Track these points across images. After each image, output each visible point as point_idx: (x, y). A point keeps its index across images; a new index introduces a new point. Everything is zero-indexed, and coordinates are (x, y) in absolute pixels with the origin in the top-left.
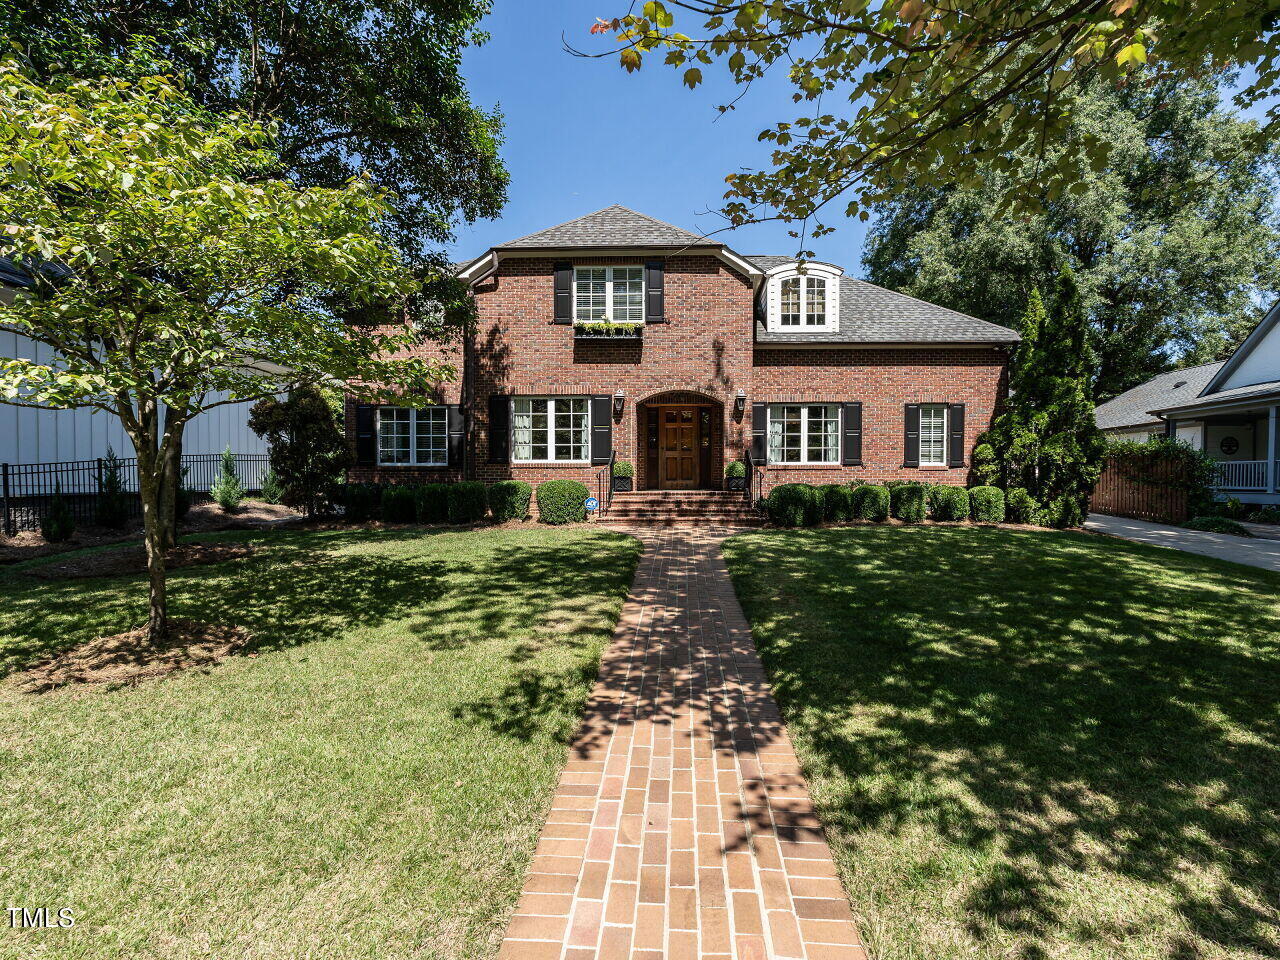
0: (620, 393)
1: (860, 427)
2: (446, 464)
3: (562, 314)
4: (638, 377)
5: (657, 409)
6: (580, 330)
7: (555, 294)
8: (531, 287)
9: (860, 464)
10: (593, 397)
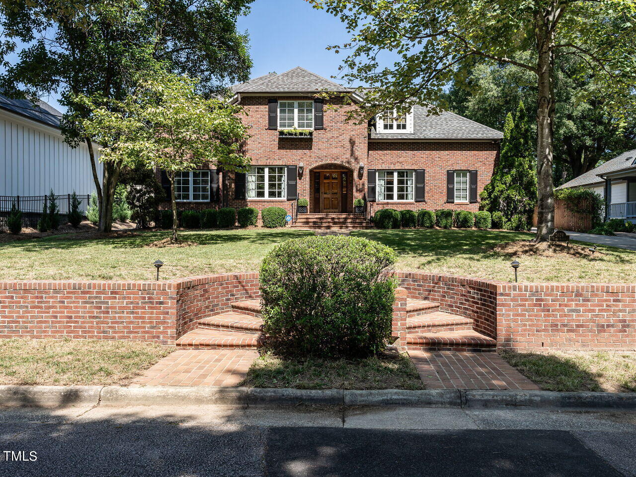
0: (301, 165)
1: (424, 182)
2: (208, 201)
3: (272, 125)
4: (310, 156)
5: (319, 172)
6: (281, 133)
7: (269, 115)
8: (257, 111)
9: (424, 201)
10: (288, 166)
